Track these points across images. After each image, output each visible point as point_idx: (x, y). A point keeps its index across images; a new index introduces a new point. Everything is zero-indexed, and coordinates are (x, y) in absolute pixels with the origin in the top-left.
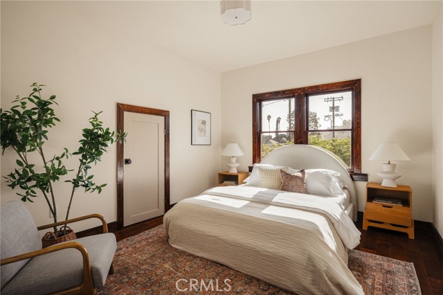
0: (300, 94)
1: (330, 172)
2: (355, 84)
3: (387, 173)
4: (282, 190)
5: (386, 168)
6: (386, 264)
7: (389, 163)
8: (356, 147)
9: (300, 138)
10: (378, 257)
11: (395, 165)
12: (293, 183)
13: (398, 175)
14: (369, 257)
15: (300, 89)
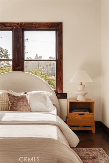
0: (18, 28)
1: (46, 93)
2: (59, 25)
3: (80, 91)
4: (11, 110)
5: (80, 88)
6: (90, 153)
7: (81, 84)
8: (59, 73)
9: (18, 66)
10: (84, 149)
11: (85, 85)
12: (20, 104)
13: (86, 92)
14: (79, 151)
15: (18, 23)
